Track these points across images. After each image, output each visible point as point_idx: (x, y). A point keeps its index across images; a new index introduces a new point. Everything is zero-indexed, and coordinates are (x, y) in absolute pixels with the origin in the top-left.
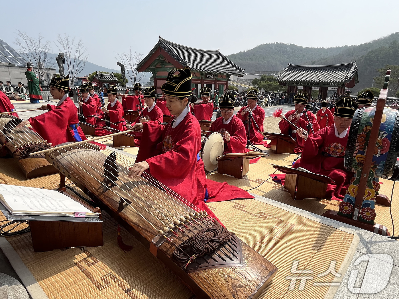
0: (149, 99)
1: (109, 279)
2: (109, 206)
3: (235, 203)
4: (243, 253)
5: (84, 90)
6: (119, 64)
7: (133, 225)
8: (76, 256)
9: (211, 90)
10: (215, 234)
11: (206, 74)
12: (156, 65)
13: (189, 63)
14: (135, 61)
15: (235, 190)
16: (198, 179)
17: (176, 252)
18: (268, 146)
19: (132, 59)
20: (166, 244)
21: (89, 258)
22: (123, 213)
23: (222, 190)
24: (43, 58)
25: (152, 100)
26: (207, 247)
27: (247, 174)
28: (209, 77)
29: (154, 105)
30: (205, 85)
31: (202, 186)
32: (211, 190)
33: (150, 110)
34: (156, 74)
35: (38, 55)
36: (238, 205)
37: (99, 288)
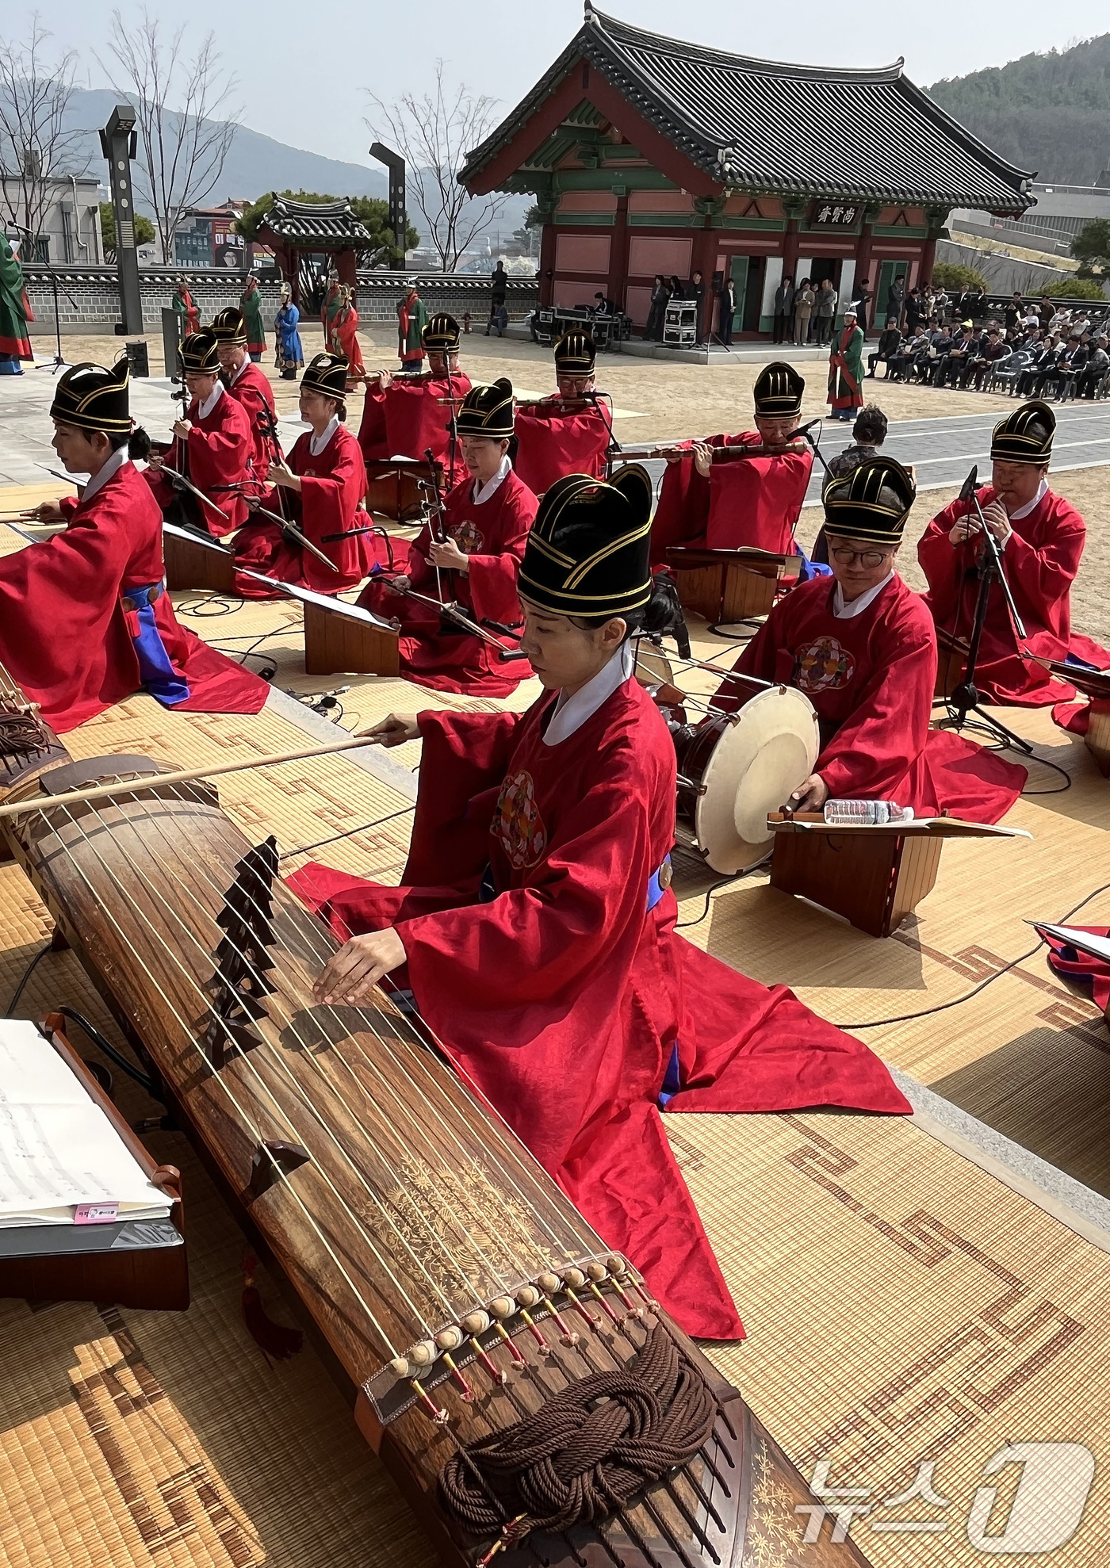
0: (481, 444)
1: (190, 1496)
2: (218, 1155)
3: (807, 1132)
4: (753, 1529)
5: (197, 363)
6: (379, 151)
7: (298, 1280)
8: (82, 1350)
9: (837, 289)
10: (632, 1419)
11: (817, 205)
12: (560, 156)
13: (728, 145)
14: (455, 133)
15: (819, 1048)
16: (636, 1000)
17: (452, 1478)
18: (1078, 723)
19: (442, 125)
20: (420, 1419)
21: (128, 1370)
22: (264, 1204)
23: (758, 1035)
24: (45, 134)
25: (494, 449)
26: (584, 1495)
27: (919, 910)
28: (830, 218)
29: (502, 470)
30: (804, 268)
31: (650, 1037)
32: (702, 1041)
33: (482, 498)
34: (555, 203)
35: (24, 118)
36: (819, 1150)
37: (146, 1540)
